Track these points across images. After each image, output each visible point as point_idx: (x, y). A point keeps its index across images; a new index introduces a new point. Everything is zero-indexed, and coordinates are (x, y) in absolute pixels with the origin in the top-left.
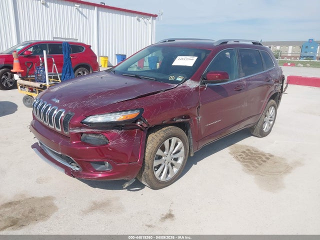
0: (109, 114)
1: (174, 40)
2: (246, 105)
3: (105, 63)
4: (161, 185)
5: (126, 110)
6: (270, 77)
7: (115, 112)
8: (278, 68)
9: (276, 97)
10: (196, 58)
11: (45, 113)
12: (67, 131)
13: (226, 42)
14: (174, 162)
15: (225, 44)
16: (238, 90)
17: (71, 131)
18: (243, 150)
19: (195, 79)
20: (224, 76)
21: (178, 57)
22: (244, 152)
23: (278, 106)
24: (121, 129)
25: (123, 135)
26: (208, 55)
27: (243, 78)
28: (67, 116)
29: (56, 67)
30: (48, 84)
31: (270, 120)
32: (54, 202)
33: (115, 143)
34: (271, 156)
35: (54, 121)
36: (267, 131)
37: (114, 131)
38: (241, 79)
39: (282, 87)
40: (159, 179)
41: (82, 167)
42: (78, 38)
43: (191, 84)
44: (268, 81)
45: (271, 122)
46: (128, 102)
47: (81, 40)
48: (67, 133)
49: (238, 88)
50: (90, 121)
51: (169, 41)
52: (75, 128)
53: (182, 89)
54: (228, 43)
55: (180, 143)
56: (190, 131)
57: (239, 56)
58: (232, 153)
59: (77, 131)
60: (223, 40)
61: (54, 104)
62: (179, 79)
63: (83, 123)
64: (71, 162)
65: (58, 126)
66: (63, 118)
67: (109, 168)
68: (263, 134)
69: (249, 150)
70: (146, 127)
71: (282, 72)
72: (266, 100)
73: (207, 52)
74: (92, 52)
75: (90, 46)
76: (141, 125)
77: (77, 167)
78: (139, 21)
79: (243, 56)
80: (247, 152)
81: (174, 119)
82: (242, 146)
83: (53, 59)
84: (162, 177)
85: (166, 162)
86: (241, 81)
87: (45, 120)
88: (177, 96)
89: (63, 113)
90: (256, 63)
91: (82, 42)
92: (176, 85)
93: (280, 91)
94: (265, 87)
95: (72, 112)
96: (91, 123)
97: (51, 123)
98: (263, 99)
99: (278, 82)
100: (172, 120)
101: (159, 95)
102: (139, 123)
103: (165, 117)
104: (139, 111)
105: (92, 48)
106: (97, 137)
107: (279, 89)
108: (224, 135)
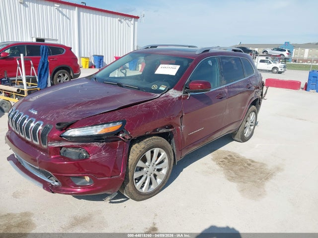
0: (90, 127)
1: (156, 47)
2: (227, 111)
3: (86, 64)
4: (143, 197)
5: (107, 123)
6: (251, 84)
7: (96, 124)
8: (258, 75)
9: (256, 103)
10: (178, 67)
11: (21, 125)
12: (45, 145)
13: (208, 51)
14: (156, 173)
15: (207, 53)
16: (220, 99)
17: (49, 145)
18: (225, 156)
19: (178, 88)
20: (207, 86)
21: (161, 66)
22: (226, 158)
23: (258, 111)
24: (103, 142)
25: (104, 148)
26: (190, 64)
27: (224, 86)
28: (46, 129)
29: (34, 70)
30: (25, 89)
31: (251, 125)
32: (32, 218)
33: (96, 157)
34: (253, 161)
35: (31, 134)
36: (248, 136)
37: (95, 144)
38: (222, 87)
39: (262, 93)
40: (140, 190)
41: (61, 181)
42: (58, 38)
43: (174, 94)
44: (249, 88)
45: (252, 127)
46: (110, 113)
47: (61, 42)
48: (45, 146)
49: (220, 96)
50: (69, 135)
51: (151, 47)
52: (54, 142)
53: (165, 98)
54: (209, 52)
55: (163, 154)
56: (173, 141)
57: (221, 63)
58: (215, 159)
59: (56, 145)
60: (206, 48)
61: (31, 115)
62: (162, 88)
63: (62, 137)
64: (50, 177)
65: (35, 139)
66: (41, 131)
67: (89, 182)
68: (244, 139)
69: (230, 156)
70: (129, 139)
71: (262, 78)
72: (247, 106)
73: (190, 60)
74: (73, 55)
75: (71, 48)
76: (124, 138)
77: (56, 181)
78: (121, 22)
79: (224, 63)
80: (229, 158)
81: (158, 130)
82: (224, 152)
83: (31, 62)
84: (144, 189)
85: (148, 173)
86: (223, 88)
87: (21, 132)
88: (160, 106)
89: (41, 125)
90: (236, 69)
91: (62, 43)
92: (159, 95)
93: (260, 96)
94: (246, 94)
95: (50, 124)
96: (71, 137)
97: (28, 135)
98: (244, 106)
99: (258, 88)
100: (155, 130)
101: (142, 105)
102: (121, 135)
103: (147, 127)
104: (121, 123)
105: (72, 50)
106: (77, 151)
107: (259, 95)
108: (207, 142)
